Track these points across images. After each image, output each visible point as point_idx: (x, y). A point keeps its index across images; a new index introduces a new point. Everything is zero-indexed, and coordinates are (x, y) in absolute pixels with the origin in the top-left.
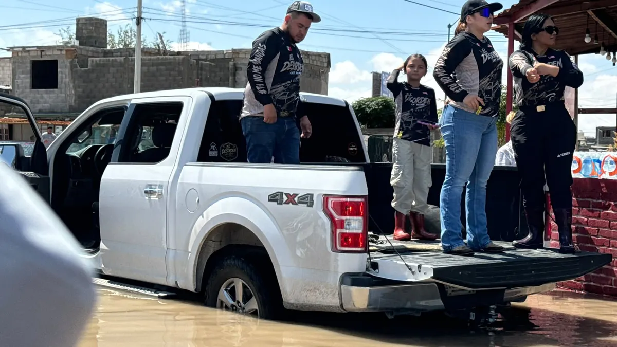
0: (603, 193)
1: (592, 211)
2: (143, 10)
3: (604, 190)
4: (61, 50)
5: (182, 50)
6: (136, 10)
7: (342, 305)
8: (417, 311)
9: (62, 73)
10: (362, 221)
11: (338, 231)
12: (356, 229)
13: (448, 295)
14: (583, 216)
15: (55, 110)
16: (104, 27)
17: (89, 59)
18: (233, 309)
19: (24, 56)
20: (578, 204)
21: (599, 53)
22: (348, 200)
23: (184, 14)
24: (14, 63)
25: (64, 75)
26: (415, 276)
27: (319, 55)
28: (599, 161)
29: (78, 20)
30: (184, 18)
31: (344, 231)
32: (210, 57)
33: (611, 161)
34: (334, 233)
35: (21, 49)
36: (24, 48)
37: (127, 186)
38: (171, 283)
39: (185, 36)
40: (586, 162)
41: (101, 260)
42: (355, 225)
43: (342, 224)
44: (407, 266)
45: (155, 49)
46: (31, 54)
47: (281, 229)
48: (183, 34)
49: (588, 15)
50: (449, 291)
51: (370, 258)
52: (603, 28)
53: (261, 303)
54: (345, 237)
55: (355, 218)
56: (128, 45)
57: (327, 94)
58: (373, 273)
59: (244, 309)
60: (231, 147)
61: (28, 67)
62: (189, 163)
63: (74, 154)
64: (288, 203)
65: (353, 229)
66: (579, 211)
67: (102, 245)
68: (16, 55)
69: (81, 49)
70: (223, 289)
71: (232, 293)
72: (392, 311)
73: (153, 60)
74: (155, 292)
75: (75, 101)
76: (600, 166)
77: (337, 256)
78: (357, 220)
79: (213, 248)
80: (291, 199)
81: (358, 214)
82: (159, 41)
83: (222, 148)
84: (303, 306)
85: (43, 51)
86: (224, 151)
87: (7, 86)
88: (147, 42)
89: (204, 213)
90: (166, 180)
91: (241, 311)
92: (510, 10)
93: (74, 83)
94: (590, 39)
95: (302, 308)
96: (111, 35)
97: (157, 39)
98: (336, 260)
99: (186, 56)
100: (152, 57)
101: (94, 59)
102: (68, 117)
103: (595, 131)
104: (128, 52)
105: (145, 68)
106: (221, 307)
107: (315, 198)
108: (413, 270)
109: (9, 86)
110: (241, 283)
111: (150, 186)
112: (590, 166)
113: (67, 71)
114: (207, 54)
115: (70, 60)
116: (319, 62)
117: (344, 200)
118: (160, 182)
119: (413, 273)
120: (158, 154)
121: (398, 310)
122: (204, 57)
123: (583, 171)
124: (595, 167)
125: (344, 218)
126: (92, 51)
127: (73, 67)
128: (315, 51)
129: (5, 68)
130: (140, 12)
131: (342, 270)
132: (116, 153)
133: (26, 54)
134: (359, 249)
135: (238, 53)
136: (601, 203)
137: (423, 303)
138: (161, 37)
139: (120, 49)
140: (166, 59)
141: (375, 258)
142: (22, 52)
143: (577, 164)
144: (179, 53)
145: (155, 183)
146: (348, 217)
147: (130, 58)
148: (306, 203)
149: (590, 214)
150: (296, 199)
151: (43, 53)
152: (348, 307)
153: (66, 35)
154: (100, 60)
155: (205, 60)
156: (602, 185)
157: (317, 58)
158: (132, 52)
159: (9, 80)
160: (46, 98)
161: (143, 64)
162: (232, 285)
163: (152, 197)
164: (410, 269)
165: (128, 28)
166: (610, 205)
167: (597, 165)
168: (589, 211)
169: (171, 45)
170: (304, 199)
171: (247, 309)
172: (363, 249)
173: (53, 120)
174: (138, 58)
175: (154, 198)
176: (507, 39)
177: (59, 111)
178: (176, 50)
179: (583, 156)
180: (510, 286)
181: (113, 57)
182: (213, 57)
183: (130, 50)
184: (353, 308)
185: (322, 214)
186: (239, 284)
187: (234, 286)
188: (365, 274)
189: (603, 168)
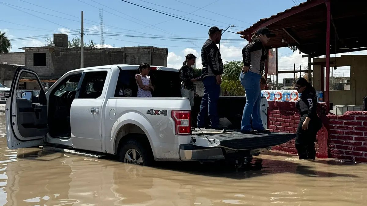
0: (291, 108)
1: (287, 116)
2: (84, 30)
3: (292, 107)
4: (47, 49)
5: (102, 48)
6: (81, 30)
7: (180, 158)
8: (213, 160)
9: (48, 59)
10: (189, 121)
11: (178, 126)
12: (186, 125)
13: (226, 153)
14: (282, 118)
15: (45, 75)
16: (66, 38)
17: (60, 52)
18: (131, 162)
19: (31, 52)
20: (281, 113)
21: (287, 47)
22: (182, 112)
23: (102, 32)
24: (26, 54)
25: (49, 60)
26: (212, 145)
27: (163, 49)
28: (289, 94)
29: (54, 35)
30: (103, 33)
31: (181, 126)
32: (114, 51)
33: (294, 94)
34: (176, 127)
35: (29, 48)
36: (30, 48)
37: (83, 108)
38: (103, 151)
39: (103, 42)
40: (284, 94)
41: (71, 142)
42: (186, 123)
43: (180, 123)
44: (208, 140)
45: (90, 48)
46: (33, 51)
47: (152, 126)
48: (102, 41)
49: (283, 31)
50: (227, 151)
51: (192, 138)
52: (289, 36)
53: (144, 159)
54: (181, 128)
55: (186, 120)
56: (77, 46)
57: (166, 66)
58: (194, 144)
59: (136, 162)
60: (129, 90)
61: (32, 56)
62: (111, 98)
63: (58, 95)
64: (156, 114)
65: (185, 125)
66: (281, 116)
67: (72, 135)
68: (26, 51)
69: (56, 48)
70: (127, 154)
71: (131, 155)
72: (202, 160)
73: (89, 52)
74: (96, 155)
75: (54, 71)
76: (290, 96)
77: (178, 137)
78: (186, 121)
79: (122, 135)
80: (157, 112)
81: (187, 118)
82: (91, 44)
83: (125, 91)
84: (163, 159)
85: (39, 49)
86: (126, 92)
87: (22, 65)
88: (86, 44)
89: (118, 120)
90: (100, 105)
91: (135, 163)
92: (249, 28)
93: (53, 63)
94: (284, 41)
95: (162, 160)
96: (69, 42)
97: (90, 43)
98: (178, 139)
99: (104, 50)
100: (88, 51)
101: (62, 52)
102: (51, 78)
103: (283, 80)
104: (77, 49)
105: (85, 56)
106: (126, 162)
107: (167, 112)
108: (211, 142)
109: (24, 65)
110: (135, 151)
111: (93, 108)
112: (285, 96)
113: (50, 58)
114: (113, 49)
115: (51, 53)
116: (163, 52)
117: (181, 112)
118: (98, 106)
119: (211, 143)
120: (96, 94)
121: (204, 160)
122: (112, 51)
123: (282, 99)
124: (287, 96)
125: (181, 120)
126: (62, 49)
127: (52, 56)
128: (161, 47)
129: (22, 57)
130: (82, 31)
131: (180, 143)
132: (77, 94)
133: (31, 51)
134: (187, 134)
135: (127, 49)
136: (290, 112)
137: (215, 157)
138: (92, 42)
139: (73, 48)
140: (95, 52)
141: (194, 137)
142: (29, 50)
143: (280, 96)
144: (100, 49)
145: (96, 107)
146: (182, 120)
147: (78, 51)
148: (164, 114)
149: (286, 117)
150: (159, 112)
151: (39, 50)
152: (183, 159)
153: (49, 42)
154: (65, 53)
155: (112, 52)
156: (291, 104)
157: (162, 50)
158: (79, 49)
159: (24, 63)
160: (41, 70)
161: (85, 54)
162: (131, 152)
163: (94, 113)
164: (210, 142)
165: (77, 38)
166: (294, 113)
167: (289, 96)
168: (285, 116)
169: (96, 45)
170: (163, 112)
171: (138, 162)
172: (189, 133)
173: (44, 80)
174: (82, 51)
175: (95, 113)
176: (248, 41)
177: (47, 76)
178: (99, 48)
179: (282, 92)
180: (253, 148)
181: (70, 51)
182: (116, 51)
183: (78, 48)
184: (185, 159)
185: (171, 119)
186: (134, 152)
187: (132, 152)
188: (190, 144)
189: (291, 97)
